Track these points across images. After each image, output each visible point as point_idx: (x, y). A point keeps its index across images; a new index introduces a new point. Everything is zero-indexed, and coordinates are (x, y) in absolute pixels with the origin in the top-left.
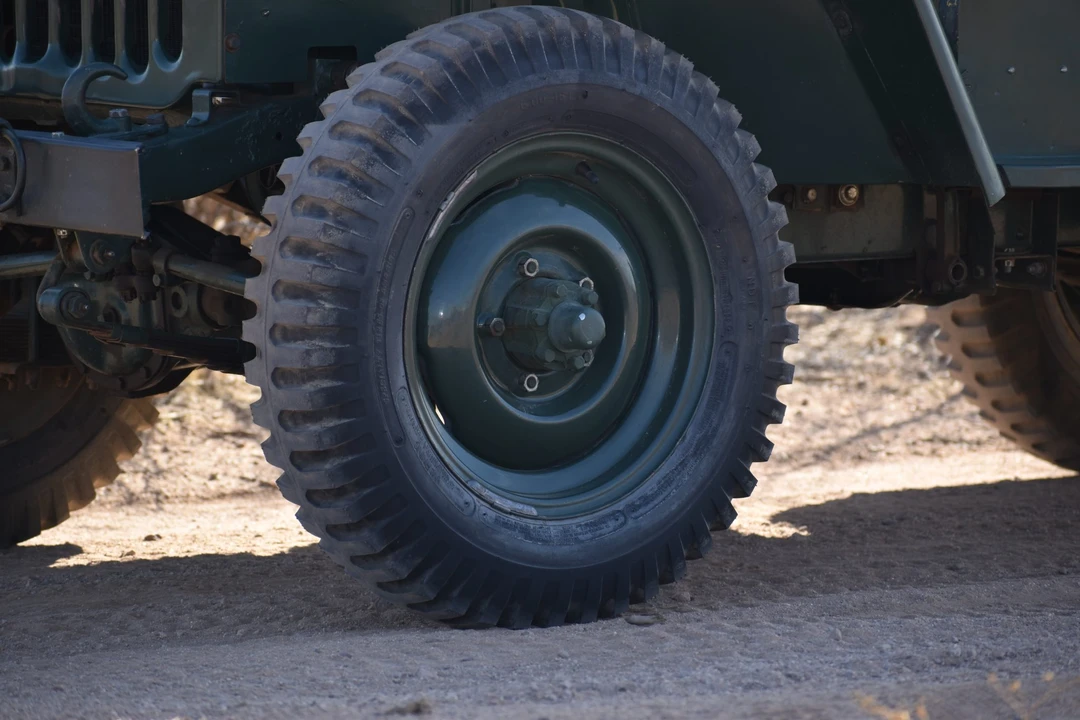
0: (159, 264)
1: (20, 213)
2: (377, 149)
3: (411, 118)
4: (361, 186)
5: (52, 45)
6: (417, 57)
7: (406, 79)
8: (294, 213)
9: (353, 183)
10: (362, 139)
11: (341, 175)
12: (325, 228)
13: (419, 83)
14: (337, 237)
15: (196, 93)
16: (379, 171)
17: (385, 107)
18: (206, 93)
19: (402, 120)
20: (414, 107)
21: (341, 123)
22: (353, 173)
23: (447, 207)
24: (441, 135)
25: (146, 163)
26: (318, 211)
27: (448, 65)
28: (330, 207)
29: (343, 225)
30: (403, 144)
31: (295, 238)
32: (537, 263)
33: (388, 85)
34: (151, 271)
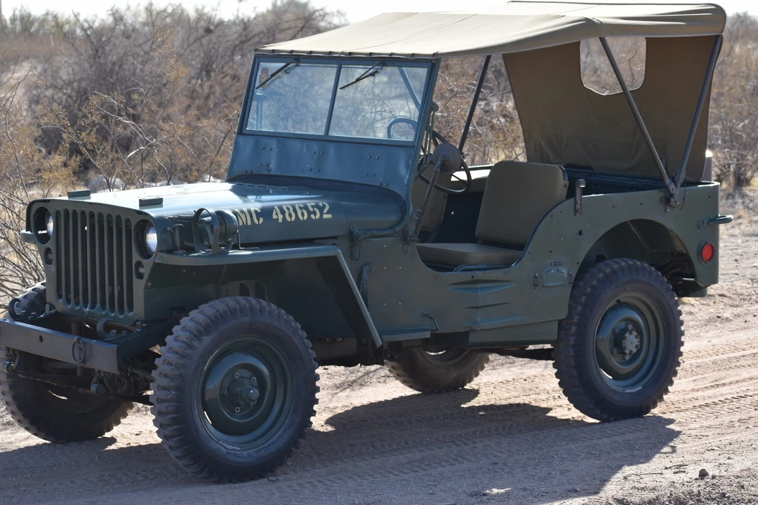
0: (129, 370)
1: (85, 364)
2: (188, 345)
3: (198, 335)
4: (182, 356)
5: (98, 305)
6: (200, 315)
7: (197, 323)
8: (163, 364)
9: (181, 355)
10: (183, 342)
11: (177, 353)
12: (172, 370)
13: (200, 324)
14: (176, 372)
15: (137, 323)
16: (188, 352)
17: (190, 332)
18: (140, 323)
19: (195, 336)
20: (199, 332)
21: (177, 337)
22: (181, 352)
23: (209, 361)
24: (207, 340)
25: (118, 351)
26: (170, 364)
27: (209, 318)
28: (174, 363)
29: (178, 368)
30: (195, 343)
31: (164, 372)
32: (238, 374)
33: (191, 325)
34: (127, 371)
